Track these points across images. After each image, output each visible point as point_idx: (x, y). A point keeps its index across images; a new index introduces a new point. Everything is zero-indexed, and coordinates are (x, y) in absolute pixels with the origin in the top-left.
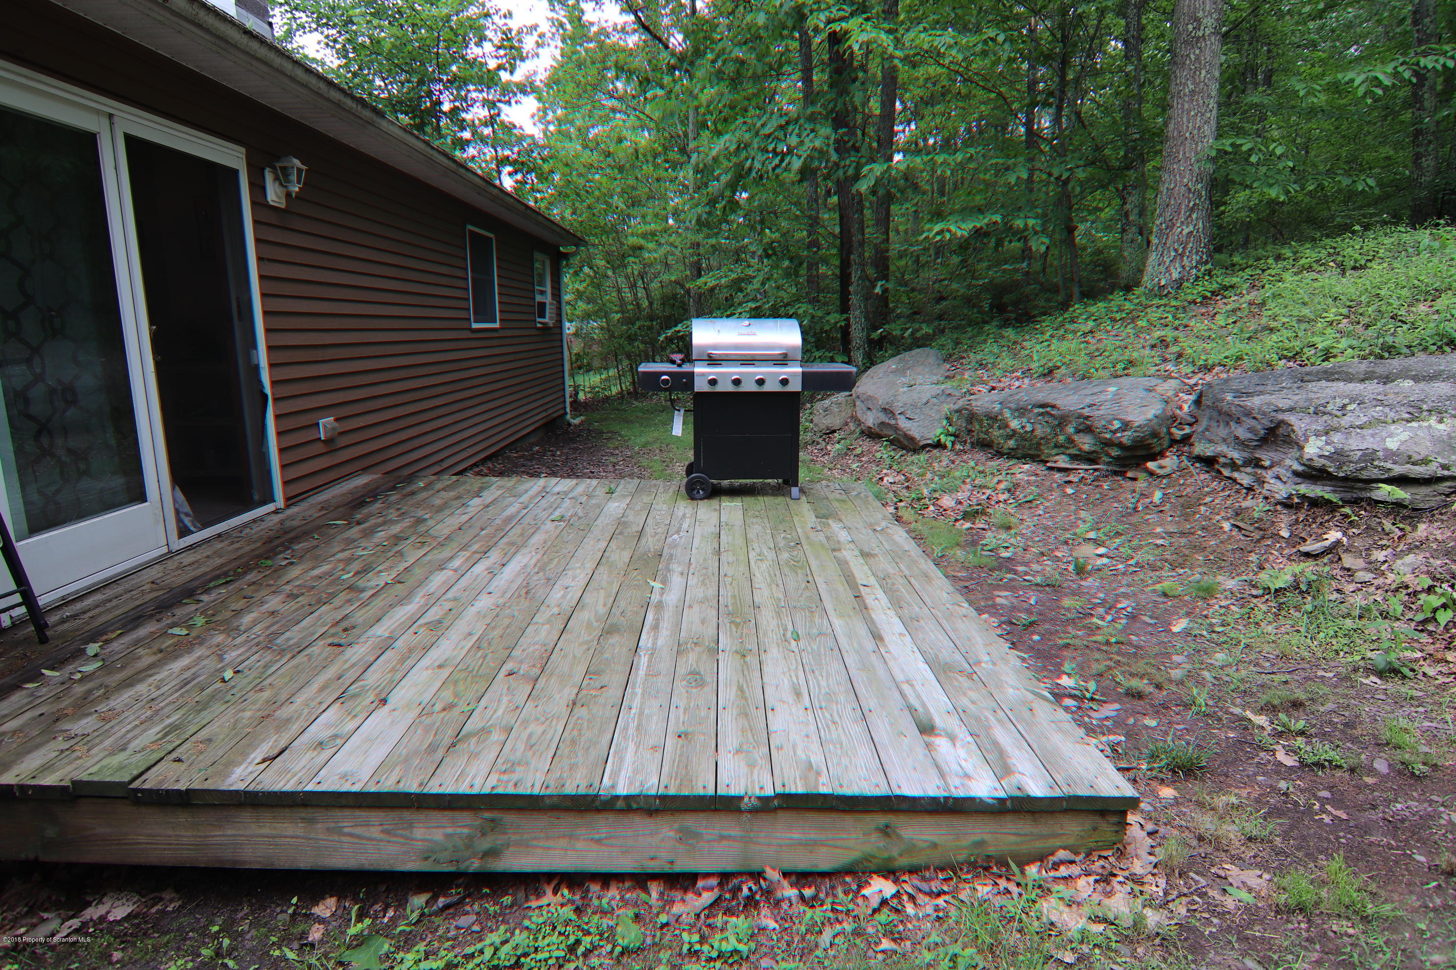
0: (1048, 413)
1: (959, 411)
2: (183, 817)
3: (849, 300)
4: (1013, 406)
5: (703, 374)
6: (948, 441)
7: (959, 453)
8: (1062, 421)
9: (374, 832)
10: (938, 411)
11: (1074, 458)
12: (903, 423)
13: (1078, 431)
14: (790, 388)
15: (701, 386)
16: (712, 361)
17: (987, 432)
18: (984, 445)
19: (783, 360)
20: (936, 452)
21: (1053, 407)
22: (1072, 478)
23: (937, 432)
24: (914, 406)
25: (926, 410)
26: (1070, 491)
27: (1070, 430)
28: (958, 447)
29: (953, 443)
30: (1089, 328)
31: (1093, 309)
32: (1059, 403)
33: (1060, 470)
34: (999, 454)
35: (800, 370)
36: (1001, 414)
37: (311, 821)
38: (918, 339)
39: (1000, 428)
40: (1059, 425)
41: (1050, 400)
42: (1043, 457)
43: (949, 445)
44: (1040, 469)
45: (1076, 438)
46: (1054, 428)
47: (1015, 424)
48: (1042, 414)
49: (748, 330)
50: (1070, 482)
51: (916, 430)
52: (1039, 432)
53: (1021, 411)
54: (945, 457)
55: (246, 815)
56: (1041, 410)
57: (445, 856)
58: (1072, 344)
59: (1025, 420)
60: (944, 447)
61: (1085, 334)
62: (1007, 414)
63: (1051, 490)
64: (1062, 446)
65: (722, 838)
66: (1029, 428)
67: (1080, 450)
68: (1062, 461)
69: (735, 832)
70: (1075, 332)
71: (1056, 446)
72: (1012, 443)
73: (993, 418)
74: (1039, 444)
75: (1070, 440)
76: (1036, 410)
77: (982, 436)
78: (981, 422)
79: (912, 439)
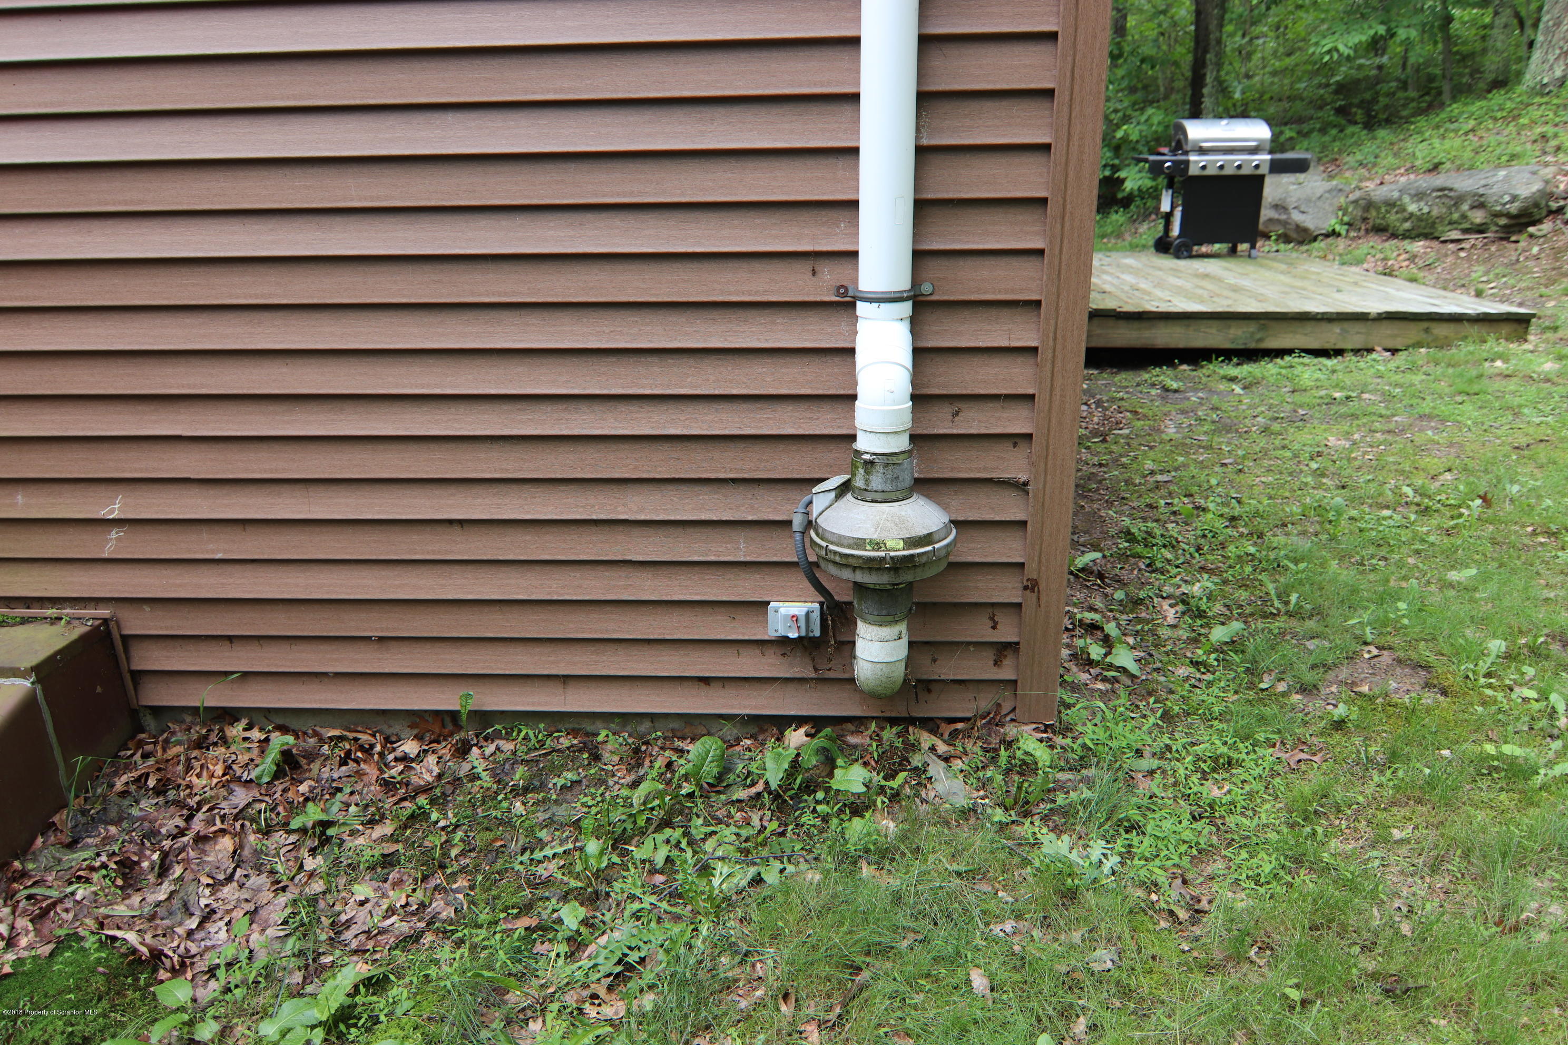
0: (1446, 196)
1: (1355, 202)
2: (1136, 324)
3: (1201, 103)
4: (1413, 192)
5: (1197, 162)
6: (1342, 230)
7: (1353, 239)
8: (1459, 200)
9: (1214, 331)
10: (1331, 205)
11: (1466, 231)
12: (1296, 217)
13: (1472, 207)
14: (1260, 172)
15: (1193, 171)
16: (1202, 151)
17: (1384, 218)
18: (1380, 230)
19: (1254, 151)
20: (1330, 240)
21: (1451, 190)
22: (1463, 245)
23: (1332, 223)
24: (1308, 200)
25: (1320, 204)
26: (1463, 254)
27: (1465, 207)
28: (1352, 234)
29: (1348, 231)
30: (1470, 127)
31: (1473, 108)
32: (1456, 186)
33: (1453, 241)
34: (1394, 236)
35: (1268, 157)
36: (1400, 199)
37: (1188, 326)
38: (1282, 144)
39: (1397, 213)
40: (1454, 205)
41: (1448, 184)
42: (1436, 234)
43: (1343, 233)
44: (1435, 244)
45: (1469, 214)
46: (1449, 208)
47: (1412, 208)
48: (1440, 197)
49: (1228, 128)
50: (1462, 249)
51: (1309, 221)
52: (1435, 213)
53: (1419, 196)
54: (1341, 244)
55: (1161, 324)
56: (1440, 194)
57: (1241, 341)
58: (1453, 143)
59: (1422, 204)
60: (1339, 235)
61: (1466, 134)
62: (1406, 199)
63: (1446, 255)
64: (1455, 223)
65: (1358, 333)
66: (1426, 210)
67: (1472, 223)
68: (1455, 235)
69: (1363, 330)
70: (1456, 131)
71: (1450, 223)
72: (1407, 225)
73: (1391, 204)
74: (1434, 223)
75: (1464, 217)
76: (1434, 194)
77: (1378, 221)
78: (1378, 209)
79: (1306, 230)
